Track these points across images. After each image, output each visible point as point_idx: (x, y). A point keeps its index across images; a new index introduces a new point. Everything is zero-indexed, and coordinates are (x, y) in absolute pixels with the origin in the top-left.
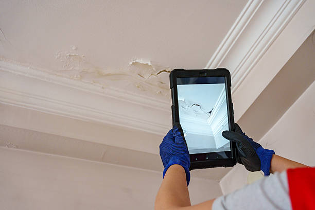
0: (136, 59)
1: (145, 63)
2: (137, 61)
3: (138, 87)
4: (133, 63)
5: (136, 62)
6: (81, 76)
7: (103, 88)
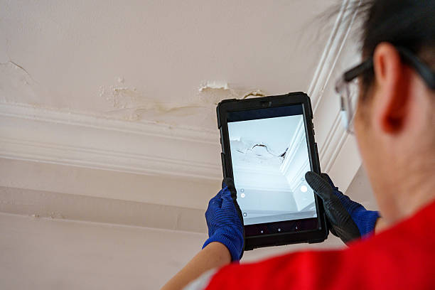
0: (206, 84)
1: (219, 87)
2: (208, 86)
4: (203, 89)
5: (208, 88)
6: (138, 116)
7: (170, 128)
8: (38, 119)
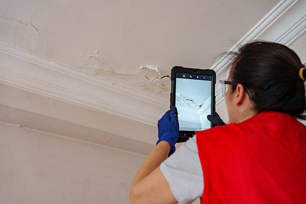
1: (153, 69)
2: (147, 66)
3: (143, 86)
4: (143, 67)
7: (113, 84)
8: (33, 62)
